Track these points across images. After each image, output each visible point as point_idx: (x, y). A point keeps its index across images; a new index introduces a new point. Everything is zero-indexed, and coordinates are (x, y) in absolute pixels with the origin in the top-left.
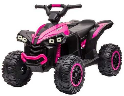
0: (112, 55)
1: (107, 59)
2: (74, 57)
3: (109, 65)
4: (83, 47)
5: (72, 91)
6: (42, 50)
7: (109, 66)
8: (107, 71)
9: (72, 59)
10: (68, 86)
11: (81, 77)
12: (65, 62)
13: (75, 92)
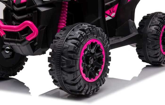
0: (161, 29)
1: (152, 35)
2: (88, 26)
3: (155, 46)
4: (112, 16)
5: (82, 90)
6: (30, 15)
7: (156, 48)
8: (152, 56)
9: (83, 30)
10: (73, 80)
11: (101, 66)
12: (70, 35)
13: (88, 92)
